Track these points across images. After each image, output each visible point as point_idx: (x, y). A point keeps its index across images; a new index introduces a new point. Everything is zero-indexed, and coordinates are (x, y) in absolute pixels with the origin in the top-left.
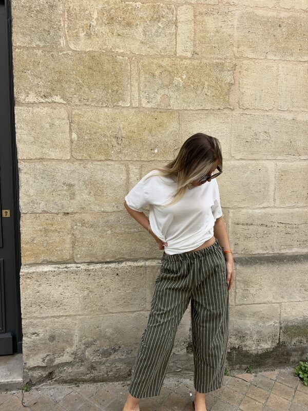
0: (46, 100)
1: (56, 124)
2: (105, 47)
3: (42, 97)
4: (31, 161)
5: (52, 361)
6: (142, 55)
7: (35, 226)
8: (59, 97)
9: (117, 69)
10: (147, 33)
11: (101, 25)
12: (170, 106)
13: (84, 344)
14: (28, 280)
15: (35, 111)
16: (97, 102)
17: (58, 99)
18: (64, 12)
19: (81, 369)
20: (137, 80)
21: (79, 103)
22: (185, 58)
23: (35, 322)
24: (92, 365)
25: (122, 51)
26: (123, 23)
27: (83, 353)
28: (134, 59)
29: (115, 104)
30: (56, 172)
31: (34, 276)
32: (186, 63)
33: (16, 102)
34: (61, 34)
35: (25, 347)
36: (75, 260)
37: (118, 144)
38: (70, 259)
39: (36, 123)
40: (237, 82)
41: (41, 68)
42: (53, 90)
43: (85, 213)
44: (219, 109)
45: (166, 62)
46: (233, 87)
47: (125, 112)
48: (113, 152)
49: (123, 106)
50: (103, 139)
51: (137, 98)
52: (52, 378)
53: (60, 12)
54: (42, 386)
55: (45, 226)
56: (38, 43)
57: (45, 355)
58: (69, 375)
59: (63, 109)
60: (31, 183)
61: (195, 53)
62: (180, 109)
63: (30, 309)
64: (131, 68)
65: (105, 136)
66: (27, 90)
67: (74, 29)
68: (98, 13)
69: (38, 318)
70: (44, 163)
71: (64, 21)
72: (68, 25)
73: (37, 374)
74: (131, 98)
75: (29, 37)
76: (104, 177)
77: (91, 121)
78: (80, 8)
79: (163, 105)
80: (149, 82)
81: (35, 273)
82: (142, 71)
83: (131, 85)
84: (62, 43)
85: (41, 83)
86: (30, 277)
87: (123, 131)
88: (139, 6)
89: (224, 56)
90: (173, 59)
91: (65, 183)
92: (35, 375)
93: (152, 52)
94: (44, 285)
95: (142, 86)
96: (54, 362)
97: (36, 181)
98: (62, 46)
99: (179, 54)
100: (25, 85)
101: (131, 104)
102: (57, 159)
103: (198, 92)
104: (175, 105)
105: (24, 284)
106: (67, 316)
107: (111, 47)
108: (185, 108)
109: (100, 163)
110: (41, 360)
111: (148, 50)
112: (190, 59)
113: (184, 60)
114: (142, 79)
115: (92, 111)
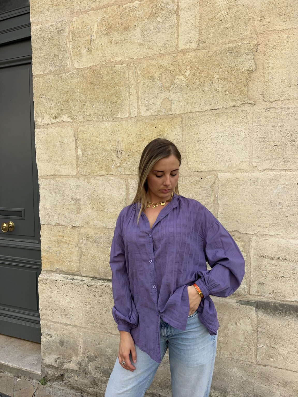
0: (57, 120)
1: (64, 142)
2: (104, 59)
3: (54, 118)
4: (47, 177)
5: (62, 364)
6: (140, 59)
7: (51, 237)
8: (67, 116)
9: (116, 79)
10: (145, 33)
11: (101, 37)
12: (171, 110)
13: (88, 357)
14: (44, 285)
15: (49, 132)
16: (98, 117)
17: (65, 118)
18: (69, 34)
19: (85, 381)
20: (135, 87)
21: (82, 120)
22: (189, 51)
23: (49, 324)
24: (94, 381)
25: (120, 59)
26: (121, 29)
27: (87, 366)
28: (132, 65)
29: (114, 116)
30: (66, 188)
31: (47, 282)
32: (189, 57)
33: (36, 125)
34: (67, 55)
35: (42, 345)
36: (82, 273)
37: (118, 157)
38: (77, 271)
39: (50, 143)
40: (261, 67)
41: (52, 92)
42: (62, 110)
43: (89, 228)
44: (234, 106)
45: (166, 61)
46: (253, 75)
47: (124, 123)
48: (113, 166)
49: (122, 117)
50: (104, 154)
51: (136, 107)
52: (63, 381)
53: (67, 34)
54: (54, 384)
55: (58, 238)
56: (50, 68)
57: (57, 357)
58: (76, 383)
59: (70, 128)
60: (47, 197)
61: (201, 41)
62: (183, 112)
63: (45, 312)
64: (129, 75)
65: (106, 150)
66: (43, 114)
67: (78, 48)
68: (98, 26)
69: (51, 321)
70: (56, 179)
71: (70, 42)
72: (73, 45)
73: (51, 372)
74: (129, 108)
75: (44, 65)
76: (105, 192)
77: (93, 136)
78: (83, 25)
79: (164, 111)
80: (148, 86)
81: (48, 280)
82: (140, 76)
83: (130, 94)
84: (68, 64)
85: (53, 105)
86: (45, 282)
87: (123, 144)
88: (137, 6)
89: (241, 37)
90: (175, 55)
91: (73, 198)
92: (49, 372)
93: (151, 52)
94: (55, 292)
95: (141, 92)
96: (63, 365)
97: (51, 196)
98: (68, 67)
99: (181, 47)
100: (42, 109)
101: (130, 114)
102: (66, 175)
103: (206, 89)
104: (177, 109)
105: (41, 288)
106: (73, 325)
107: (110, 57)
108: (189, 111)
109: (101, 178)
110: (54, 361)
111: (147, 51)
112: (195, 50)
113: (187, 54)
114: (141, 84)
115: (94, 126)
